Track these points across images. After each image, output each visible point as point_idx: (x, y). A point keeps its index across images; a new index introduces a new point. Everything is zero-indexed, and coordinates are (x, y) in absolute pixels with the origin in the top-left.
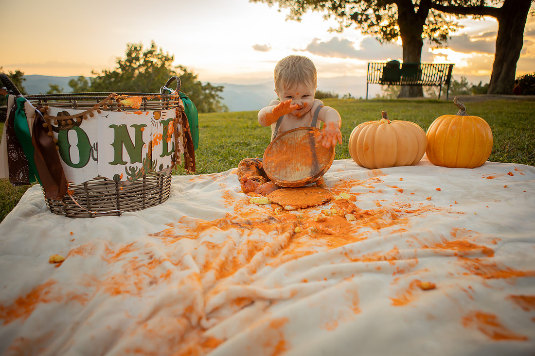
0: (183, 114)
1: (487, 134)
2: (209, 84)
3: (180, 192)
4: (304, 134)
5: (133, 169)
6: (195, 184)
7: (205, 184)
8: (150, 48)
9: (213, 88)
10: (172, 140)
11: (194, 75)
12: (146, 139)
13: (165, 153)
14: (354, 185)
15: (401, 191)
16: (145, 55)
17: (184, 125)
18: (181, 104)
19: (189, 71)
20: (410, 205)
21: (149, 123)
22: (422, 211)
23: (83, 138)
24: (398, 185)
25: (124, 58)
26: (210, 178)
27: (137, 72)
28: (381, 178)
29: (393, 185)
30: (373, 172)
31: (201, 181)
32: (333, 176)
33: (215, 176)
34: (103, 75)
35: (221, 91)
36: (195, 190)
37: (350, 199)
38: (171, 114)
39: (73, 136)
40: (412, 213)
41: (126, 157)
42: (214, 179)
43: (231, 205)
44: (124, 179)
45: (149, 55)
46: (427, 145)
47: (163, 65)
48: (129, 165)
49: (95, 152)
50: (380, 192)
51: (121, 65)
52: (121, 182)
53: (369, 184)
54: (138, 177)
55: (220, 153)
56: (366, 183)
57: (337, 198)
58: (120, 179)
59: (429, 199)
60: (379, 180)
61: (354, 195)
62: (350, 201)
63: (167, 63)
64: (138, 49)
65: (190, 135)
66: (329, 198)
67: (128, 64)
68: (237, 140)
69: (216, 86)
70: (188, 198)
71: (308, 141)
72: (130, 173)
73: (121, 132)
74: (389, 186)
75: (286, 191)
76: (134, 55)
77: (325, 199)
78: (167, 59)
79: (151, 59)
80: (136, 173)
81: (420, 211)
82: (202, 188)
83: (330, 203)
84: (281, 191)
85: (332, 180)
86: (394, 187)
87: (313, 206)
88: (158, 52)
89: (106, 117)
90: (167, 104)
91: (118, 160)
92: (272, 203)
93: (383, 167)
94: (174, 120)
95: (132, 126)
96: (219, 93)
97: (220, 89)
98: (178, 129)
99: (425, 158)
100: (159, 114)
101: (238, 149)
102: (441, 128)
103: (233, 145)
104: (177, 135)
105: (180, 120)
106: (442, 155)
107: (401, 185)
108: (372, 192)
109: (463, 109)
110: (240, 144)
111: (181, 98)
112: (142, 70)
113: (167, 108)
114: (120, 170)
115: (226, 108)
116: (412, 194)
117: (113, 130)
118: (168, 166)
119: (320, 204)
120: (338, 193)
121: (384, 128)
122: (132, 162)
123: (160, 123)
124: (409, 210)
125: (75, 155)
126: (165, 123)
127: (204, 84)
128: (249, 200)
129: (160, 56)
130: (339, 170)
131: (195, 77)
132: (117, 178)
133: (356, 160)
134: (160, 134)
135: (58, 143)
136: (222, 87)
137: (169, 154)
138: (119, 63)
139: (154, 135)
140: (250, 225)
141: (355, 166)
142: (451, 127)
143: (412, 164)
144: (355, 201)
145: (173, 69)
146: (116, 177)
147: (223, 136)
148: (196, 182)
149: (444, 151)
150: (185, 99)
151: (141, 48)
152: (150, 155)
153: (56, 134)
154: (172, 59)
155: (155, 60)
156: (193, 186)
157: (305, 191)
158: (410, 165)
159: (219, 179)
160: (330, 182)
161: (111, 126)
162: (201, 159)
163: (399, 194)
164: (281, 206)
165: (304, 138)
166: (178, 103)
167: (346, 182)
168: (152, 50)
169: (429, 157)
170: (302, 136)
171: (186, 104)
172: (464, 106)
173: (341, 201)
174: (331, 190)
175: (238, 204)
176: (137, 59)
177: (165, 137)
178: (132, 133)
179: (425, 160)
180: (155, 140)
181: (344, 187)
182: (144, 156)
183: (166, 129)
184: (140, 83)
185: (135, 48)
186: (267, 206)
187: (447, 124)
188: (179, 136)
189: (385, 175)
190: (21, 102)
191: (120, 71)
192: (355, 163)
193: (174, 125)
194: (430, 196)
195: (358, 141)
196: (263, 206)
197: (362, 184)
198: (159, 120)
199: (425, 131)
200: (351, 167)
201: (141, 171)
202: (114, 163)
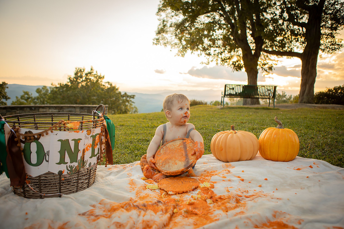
0: (106, 130)
1: (295, 140)
2: (125, 93)
3: (101, 178)
4: (180, 143)
5: (71, 167)
6: (112, 172)
7: (118, 172)
8: (89, 71)
9: (128, 96)
10: (98, 146)
11: (117, 88)
12: (81, 147)
13: (93, 155)
14: (213, 175)
15: (243, 180)
16: (87, 74)
17: (106, 137)
18: (105, 123)
19: (113, 85)
20: (248, 191)
21: (83, 138)
22: (255, 197)
23: (40, 147)
24: (241, 176)
25: (73, 76)
26: (122, 168)
27: (80, 85)
28: (231, 170)
29: (238, 175)
30: (225, 165)
31: (115, 170)
32: (200, 167)
33: (125, 166)
34: (58, 86)
35: (133, 98)
36: (112, 177)
37: (210, 187)
38: (98, 130)
39: (34, 147)
40: (248, 197)
41: (67, 159)
42: (125, 168)
43: (134, 190)
44: (65, 173)
45: (89, 75)
46: (259, 146)
47: (97, 81)
48: (68, 165)
49: (47, 156)
50: (230, 180)
51: (70, 80)
52: (63, 175)
53: (223, 175)
55: (129, 147)
56: (221, 174)
57: (202, 185)
58: (63, 173)
59: (260, 186)
60: (229, 172)
61: (212, 183)
62: (210, 189)
63: (100, 80)
64: (82, 71)
65: (110, 143)
66: (197, 186)
67: (75, 80)
68: (141, 137)
69: (130, 94)
70: (107, 183)
71: (182, 146)
72: (69, 169)
73: (65, 144)
74: (235, 176)
75: (169, 180)
76: (79, 74)
77: (193, 187)
78: (100, 78)
79: (90, 77)
80: (73, 169)
81: (254, 196)
82: (116, 175)
83: (198, 190)
84: (167, 180)
85: (199, 170)
86: (239, 177)
87: (186, 192)
88: (95, 73)
89: (56, 135)
90: (95, 125)
91: (62, 161)
92: (160, 189)
93: (232, 161)
94: (99, 134)
95: (72, 140)
96: (132, 99)
97: (133, 97)
98: (102, 139)
99: (258, 154)
100: (90, 131)
101: (141, 144)
102: (267, 136)
103: (138, 141)
104: (101, 143)
105: (104, 134)
106: (269, 153)
107: (243, 176)
108: (225, 181)
109: (280, 124)
110: (143, 140)
111: (105, 119)
112: (84, 84)
113: (95, 127)
114: (63, 167)
115: (136, 108)
116: (250, 182)
117: (60, 142)
118: (94, 163)
119: (191, 190)
120: (203, 182)
121: (232, 137)
122: (71, 163)
123: (91, 137)
124: (248, 195)
125: (34, 158)
126: (94, 137)
127: (122, 94)
128: (146, 186)
129: (96, 76)
130: (204, 163)
131: (117, 89)
132: (61, 173)
133: (215, 155)
134: (90, 144)
135: (24, 151)
136: (134, 96)
137: (95, 156)
138: (70, 79)
139: (86, 145)
140: (145, 207)
141: (215, 159)
142: (273, 136)
143: (250, 159)
144: (213, 188)
145: (103, 84)
147: (132, 133)
148: (112, 171)
149: (270, 150)
150: (107, 120)
151: (84, 70)
152: (83, 158)
153: (23, 145)
154: (103, 77)
155: (92, 78)
156: (110, 174)
157: (182, 180)
158: (249, 160)
159: (127, 169)
160: (199, 172)
161: (59, 141)
162: (117, 152)
163: (241, 182)
164: (166, 192)
165: (180, 144)
166: (102, 123)
167: (208, 172)
168: (91, 72)
169: (261, 153)
170: (179, 143)
171: (108, 123)
172: (281, 123)
173: (204, 189)
174: (199, 179)
175: (138, 190)
176: (81, 77)
177: (93, 146)
178: (72, 144)
179: (259, 155)
180: (87, 148)
181: (207, 176)
182: (79, 158)
183: (94, 140)
184: (82, 92)
185: (81, 70)
186: (157, 191)
187: (271, 134)
188: (102, 144)
189: (233, 167)
190: (2, 124)
191: (69, 84)
192: (215, 158)
193: (100, 137)
194: (261, 184)
195: (216, 144)
196: (155, 191)
197: (218, 174)
198: (90, 135)
199: (258, 138)
200: (212, 161)
201: (77, 168)
202: (59, 163)
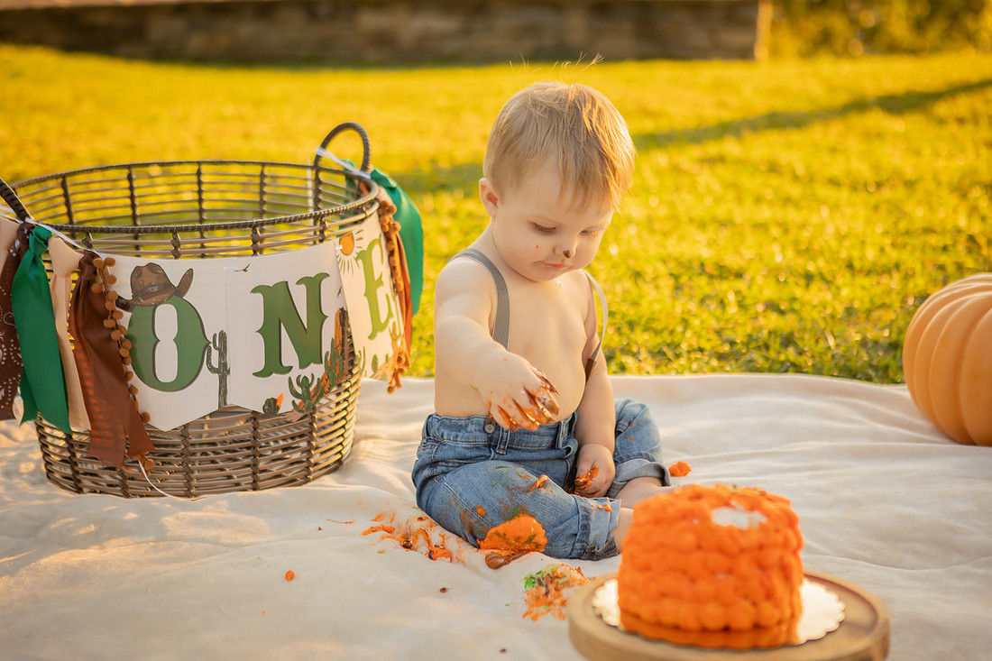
5: (304, 383)
12: (330, 309)
39: (166, 319)
41: (290, 355)
44: (286, 406)
48: (294, 374)
49: (215, 353)
52: (281, 415)
54: (316, 398)
58: (278, 408)
72: (299, 390)
80: (311, 389)
95: (299, 283)
114: (277, 387)
117: (259, 297)
122: (303, 365)
132: (272, 405)
146: (270, 406)
152: (339, 342)
161: (255, 291)
178: (300, 296)
182: (326, 347)
201: (322, 384)
202: (263, 374)
